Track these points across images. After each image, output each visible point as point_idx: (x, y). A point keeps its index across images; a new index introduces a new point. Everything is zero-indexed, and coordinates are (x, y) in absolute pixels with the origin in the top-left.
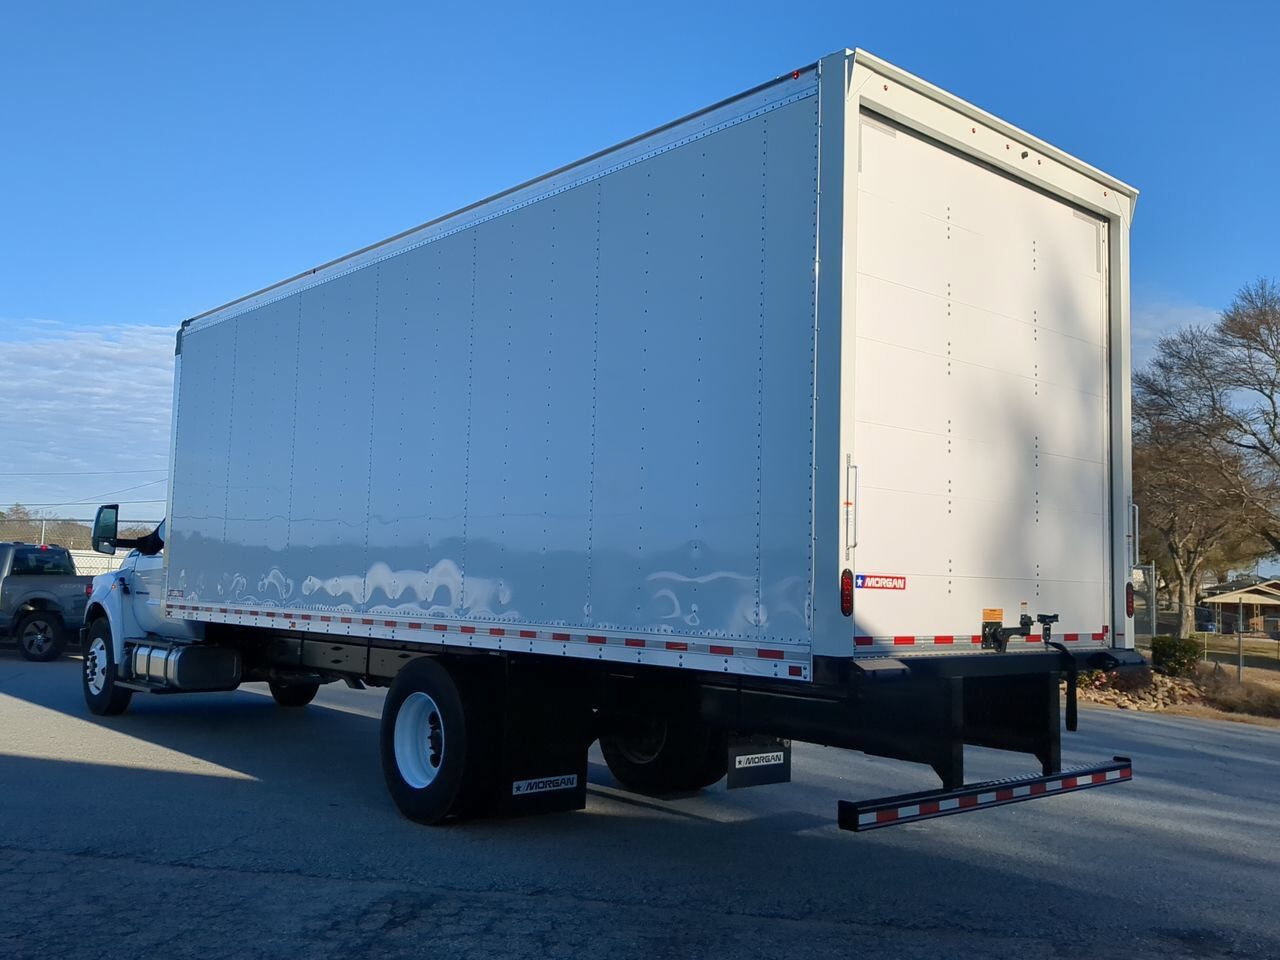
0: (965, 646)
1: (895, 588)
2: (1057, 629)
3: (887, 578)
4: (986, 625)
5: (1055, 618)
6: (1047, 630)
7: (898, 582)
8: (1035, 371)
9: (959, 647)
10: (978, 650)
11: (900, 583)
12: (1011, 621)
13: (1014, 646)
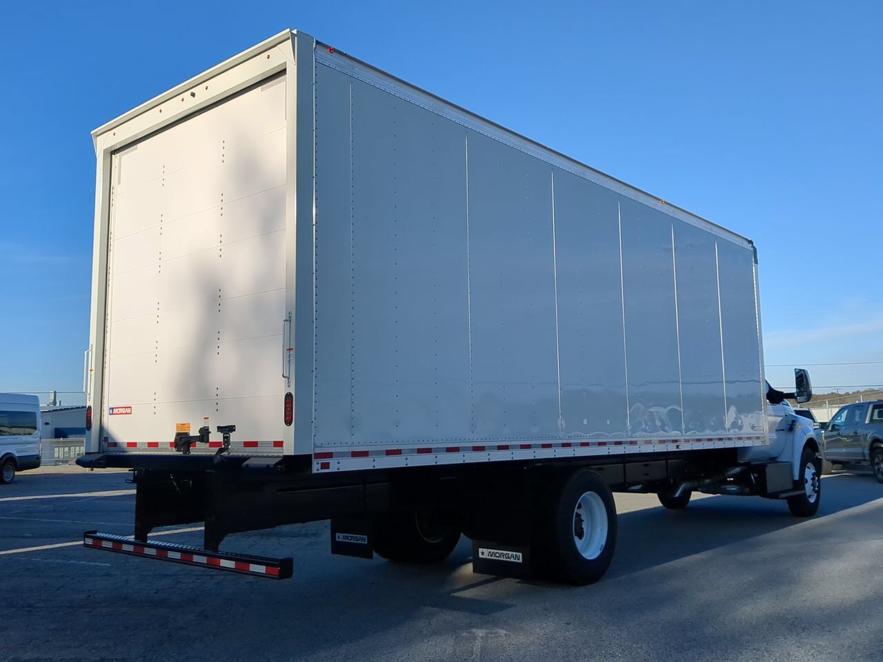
0: (166, 450)
1: (126, 413)
2: (234, 437)
3: (122, 408)
4: (178, 434)
5: (231, 429)
6: (227, 439)
7: (127, 410)
8: (220, 239)
9: (161, 450)
10: (173, 452)
11: (128, 410)
12: (194, 432)
13: (200, 450)
